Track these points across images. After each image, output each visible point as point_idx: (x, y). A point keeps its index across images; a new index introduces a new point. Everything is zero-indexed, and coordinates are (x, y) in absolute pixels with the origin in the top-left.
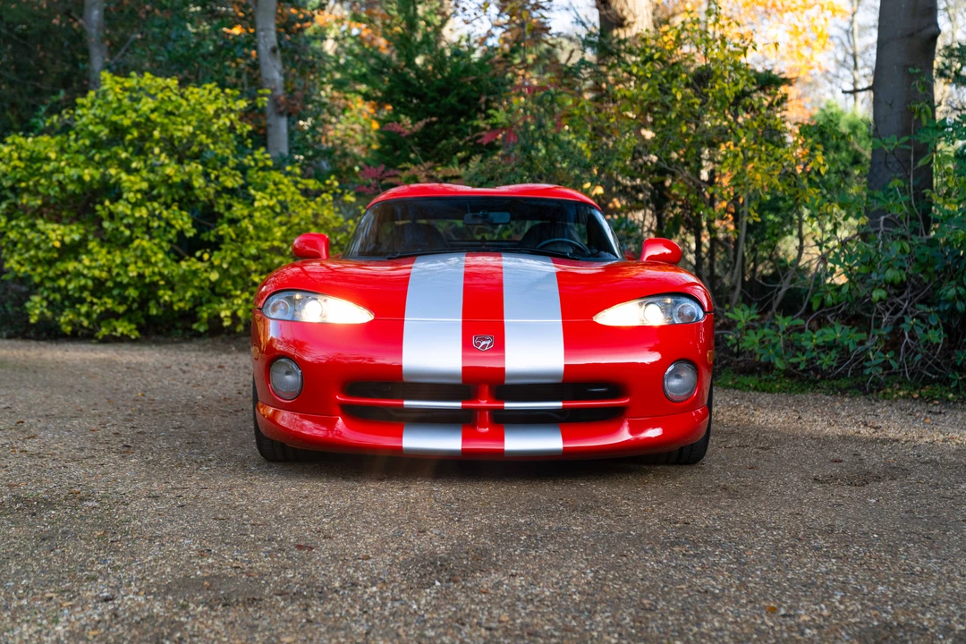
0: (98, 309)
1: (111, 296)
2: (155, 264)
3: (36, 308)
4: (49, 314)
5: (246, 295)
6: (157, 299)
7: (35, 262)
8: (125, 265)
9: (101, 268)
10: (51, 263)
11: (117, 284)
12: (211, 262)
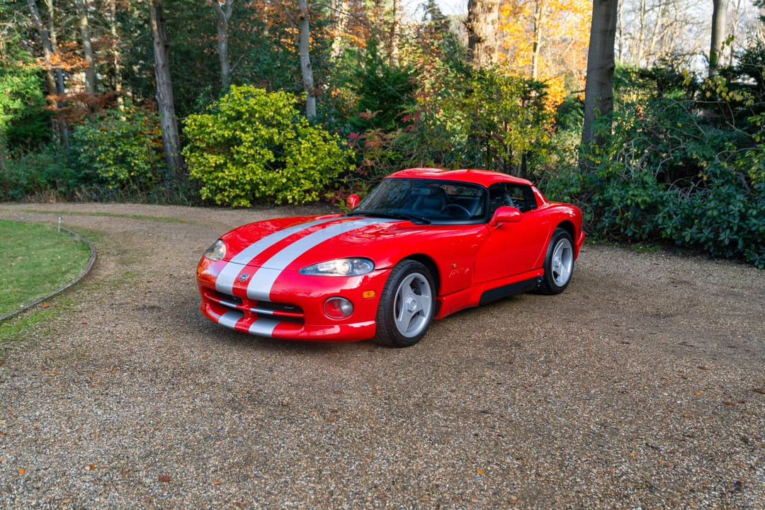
0: (233, 194)
1: (238, 188)
2: (258, 175)
3: (205, 193)
4: (210, 196)
5: (299, 189)
6: (259, 190)
7: (204, 172)
8: (244, 175)
9: (233, 176)
10: (210, 173)
11: (241, 183)
12: (283, 174)
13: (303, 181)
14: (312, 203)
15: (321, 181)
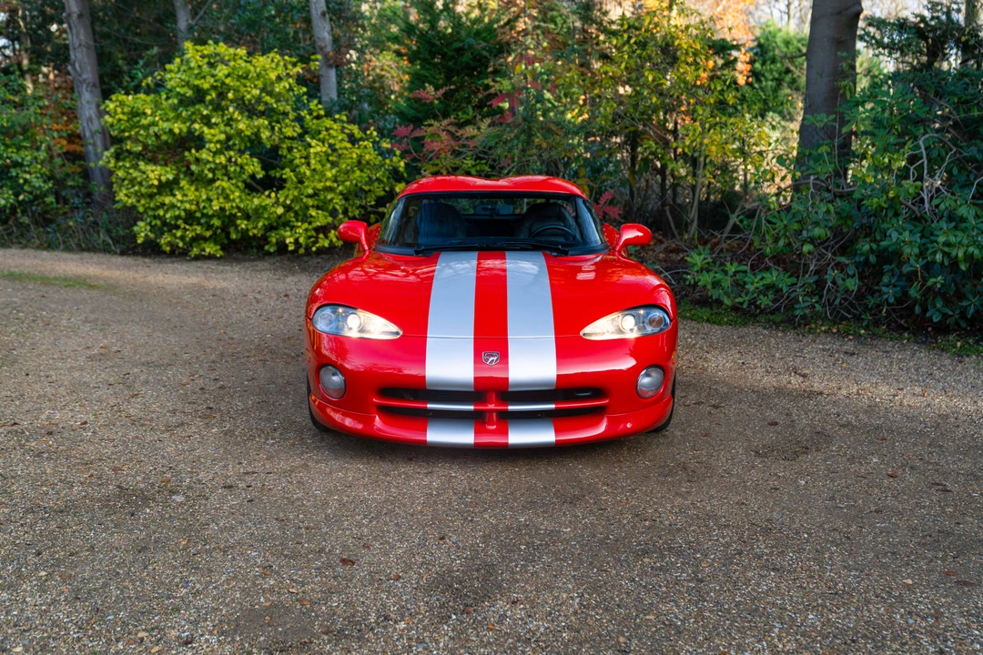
0: (190, 234)
1: (199, 224)
2: (234, 200)
3: (142, 231)
4: (152, 236)
5: (306, 225)
6: (236, 226)
7: (139, 196)
8: (209, 200)
9: (191, 202)
10: (151, 196)
11: (204, 215)
12: (277, 199)
13: (313, 212)
14: (329, 251)
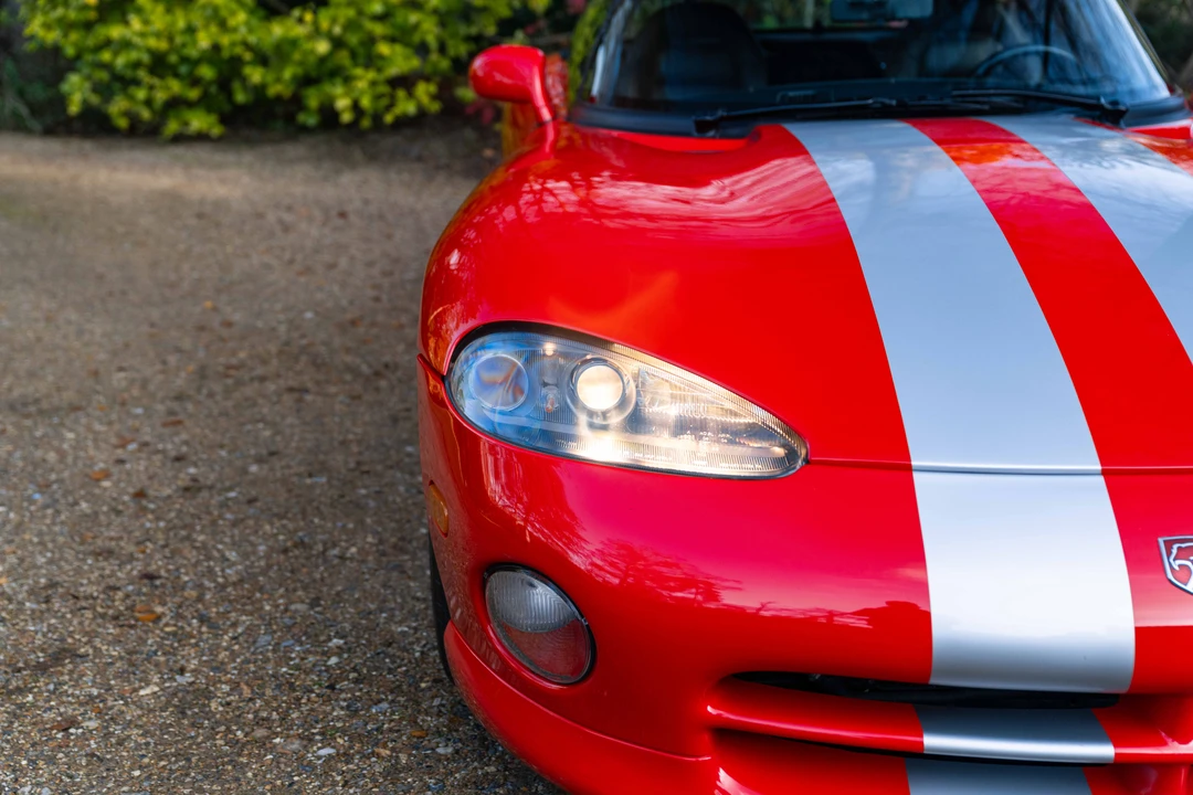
0: (160, 96)
1: (176, 75)
2: (235, 30)
3: (77, 91)
4: (95, 100)
5: (371, 75)
6: (244, 79)
7: (67, 26)
8: (191, 30)
9: (158, 35)
10: (88, 26)
11: (185, 60)
12: (316, 24)
13: (384, 49)
14: (419, 120)
15: (442, 49)
